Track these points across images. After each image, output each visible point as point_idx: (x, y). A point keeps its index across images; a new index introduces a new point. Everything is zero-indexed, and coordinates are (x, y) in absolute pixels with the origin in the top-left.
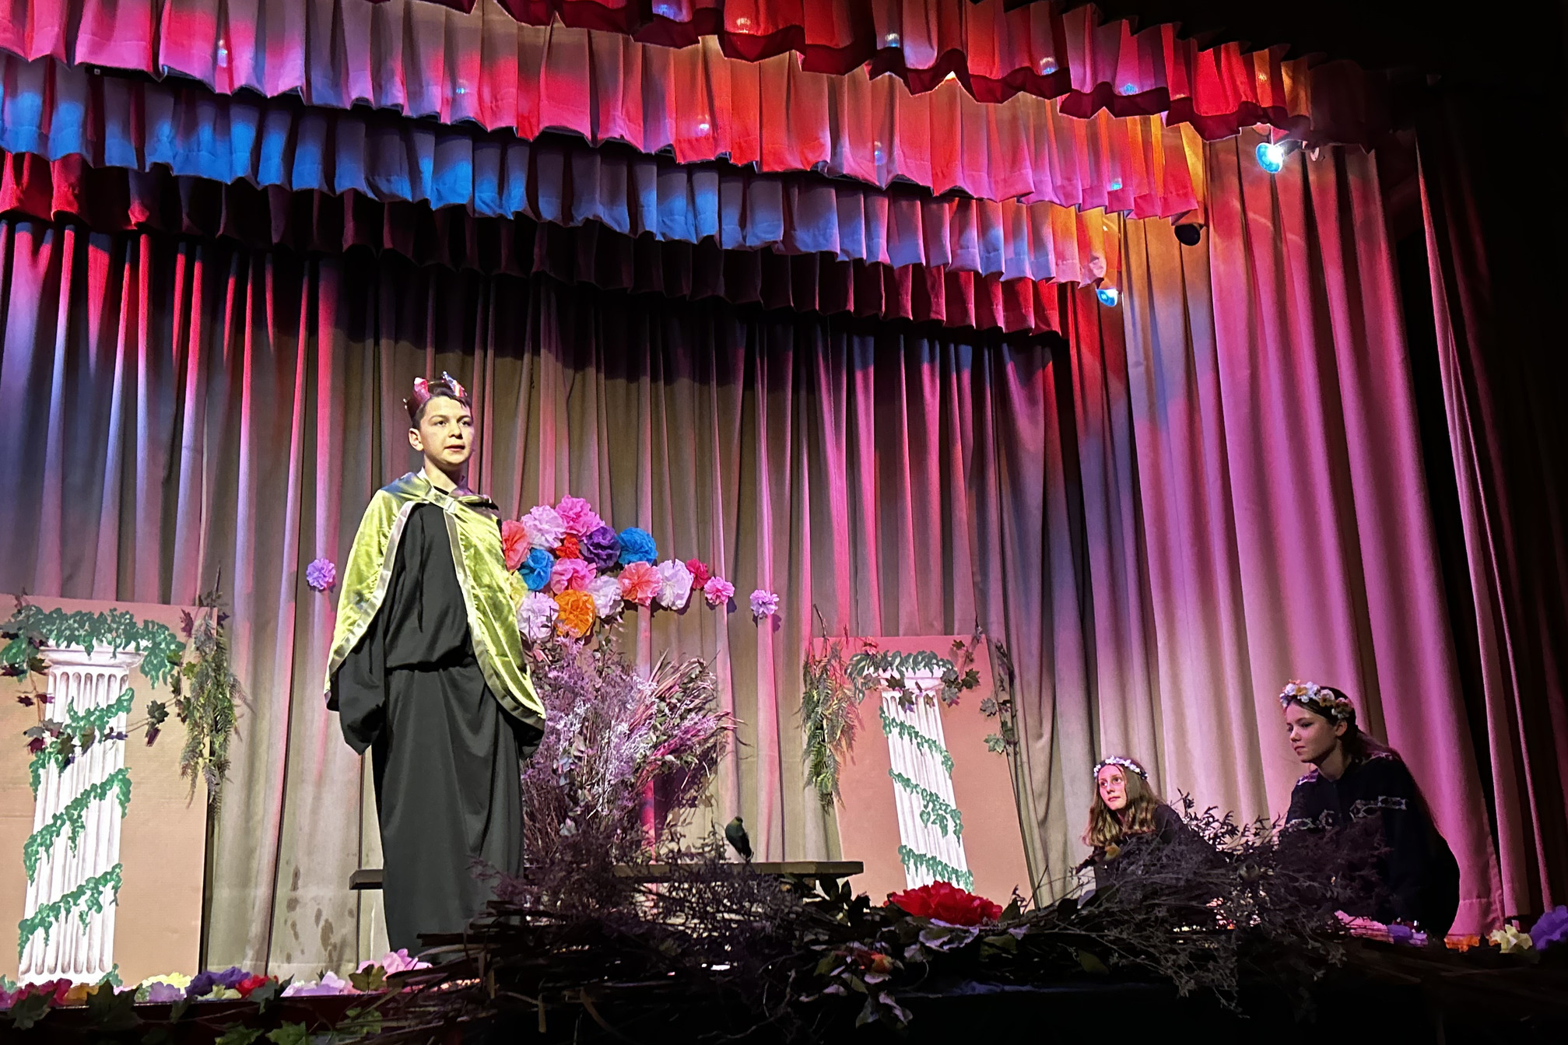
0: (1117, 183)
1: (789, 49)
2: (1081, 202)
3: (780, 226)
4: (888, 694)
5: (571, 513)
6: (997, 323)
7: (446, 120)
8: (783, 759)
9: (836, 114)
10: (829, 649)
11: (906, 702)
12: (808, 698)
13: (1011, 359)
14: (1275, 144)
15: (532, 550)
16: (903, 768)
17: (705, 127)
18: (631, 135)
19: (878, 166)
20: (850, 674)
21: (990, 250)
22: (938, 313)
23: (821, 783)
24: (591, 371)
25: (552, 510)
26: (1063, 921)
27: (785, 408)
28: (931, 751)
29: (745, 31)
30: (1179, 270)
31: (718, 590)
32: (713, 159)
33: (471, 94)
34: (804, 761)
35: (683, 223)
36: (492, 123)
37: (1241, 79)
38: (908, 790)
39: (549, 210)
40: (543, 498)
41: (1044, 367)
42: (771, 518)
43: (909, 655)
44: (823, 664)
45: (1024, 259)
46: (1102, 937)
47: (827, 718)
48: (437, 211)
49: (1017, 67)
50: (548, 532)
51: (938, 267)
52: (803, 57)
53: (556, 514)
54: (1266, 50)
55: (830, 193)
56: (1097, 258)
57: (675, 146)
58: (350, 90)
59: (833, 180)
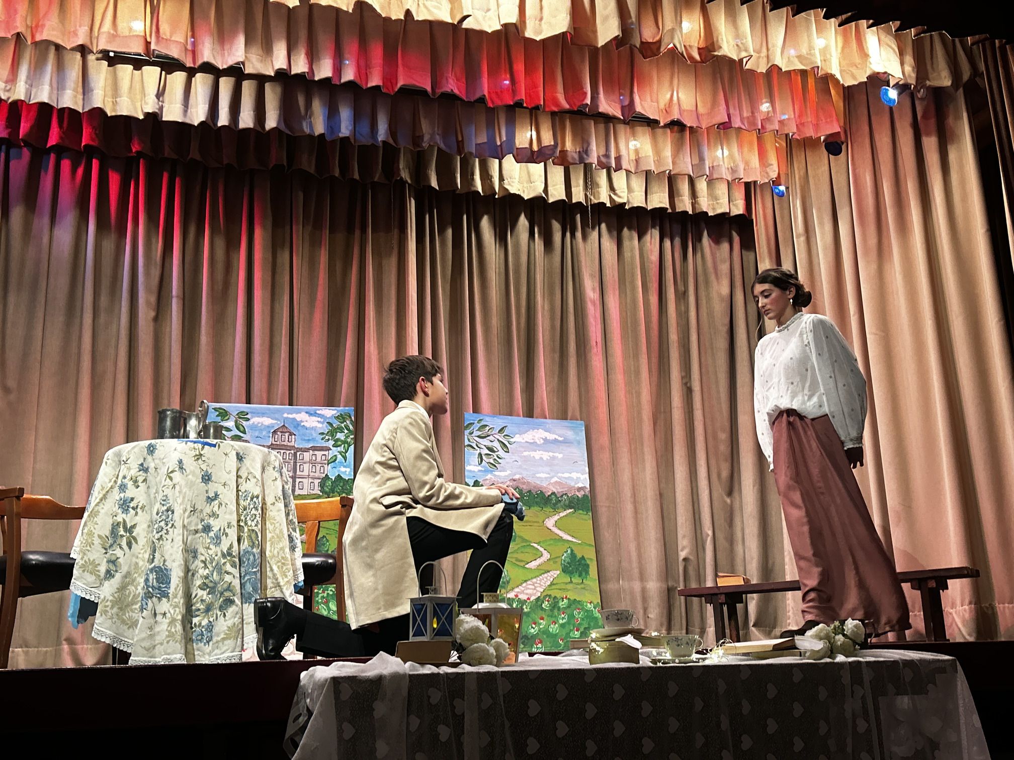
0: (784, 114)
2: (760, 127)
6: (703, 210)
7: (335, 82)
9: (594, 73)
17: (507, 82)
18: (458, 90)
19: (623, 106)
22: (664, 203)
30: (828, 172)
32: (511, 103)
33: (353, 64)
36: (367, 84)
48: (333, 142)
55: (590, 124)
56: (772, 165)
57: (487, 95)
58: (274, 63)
59: (593, 115)
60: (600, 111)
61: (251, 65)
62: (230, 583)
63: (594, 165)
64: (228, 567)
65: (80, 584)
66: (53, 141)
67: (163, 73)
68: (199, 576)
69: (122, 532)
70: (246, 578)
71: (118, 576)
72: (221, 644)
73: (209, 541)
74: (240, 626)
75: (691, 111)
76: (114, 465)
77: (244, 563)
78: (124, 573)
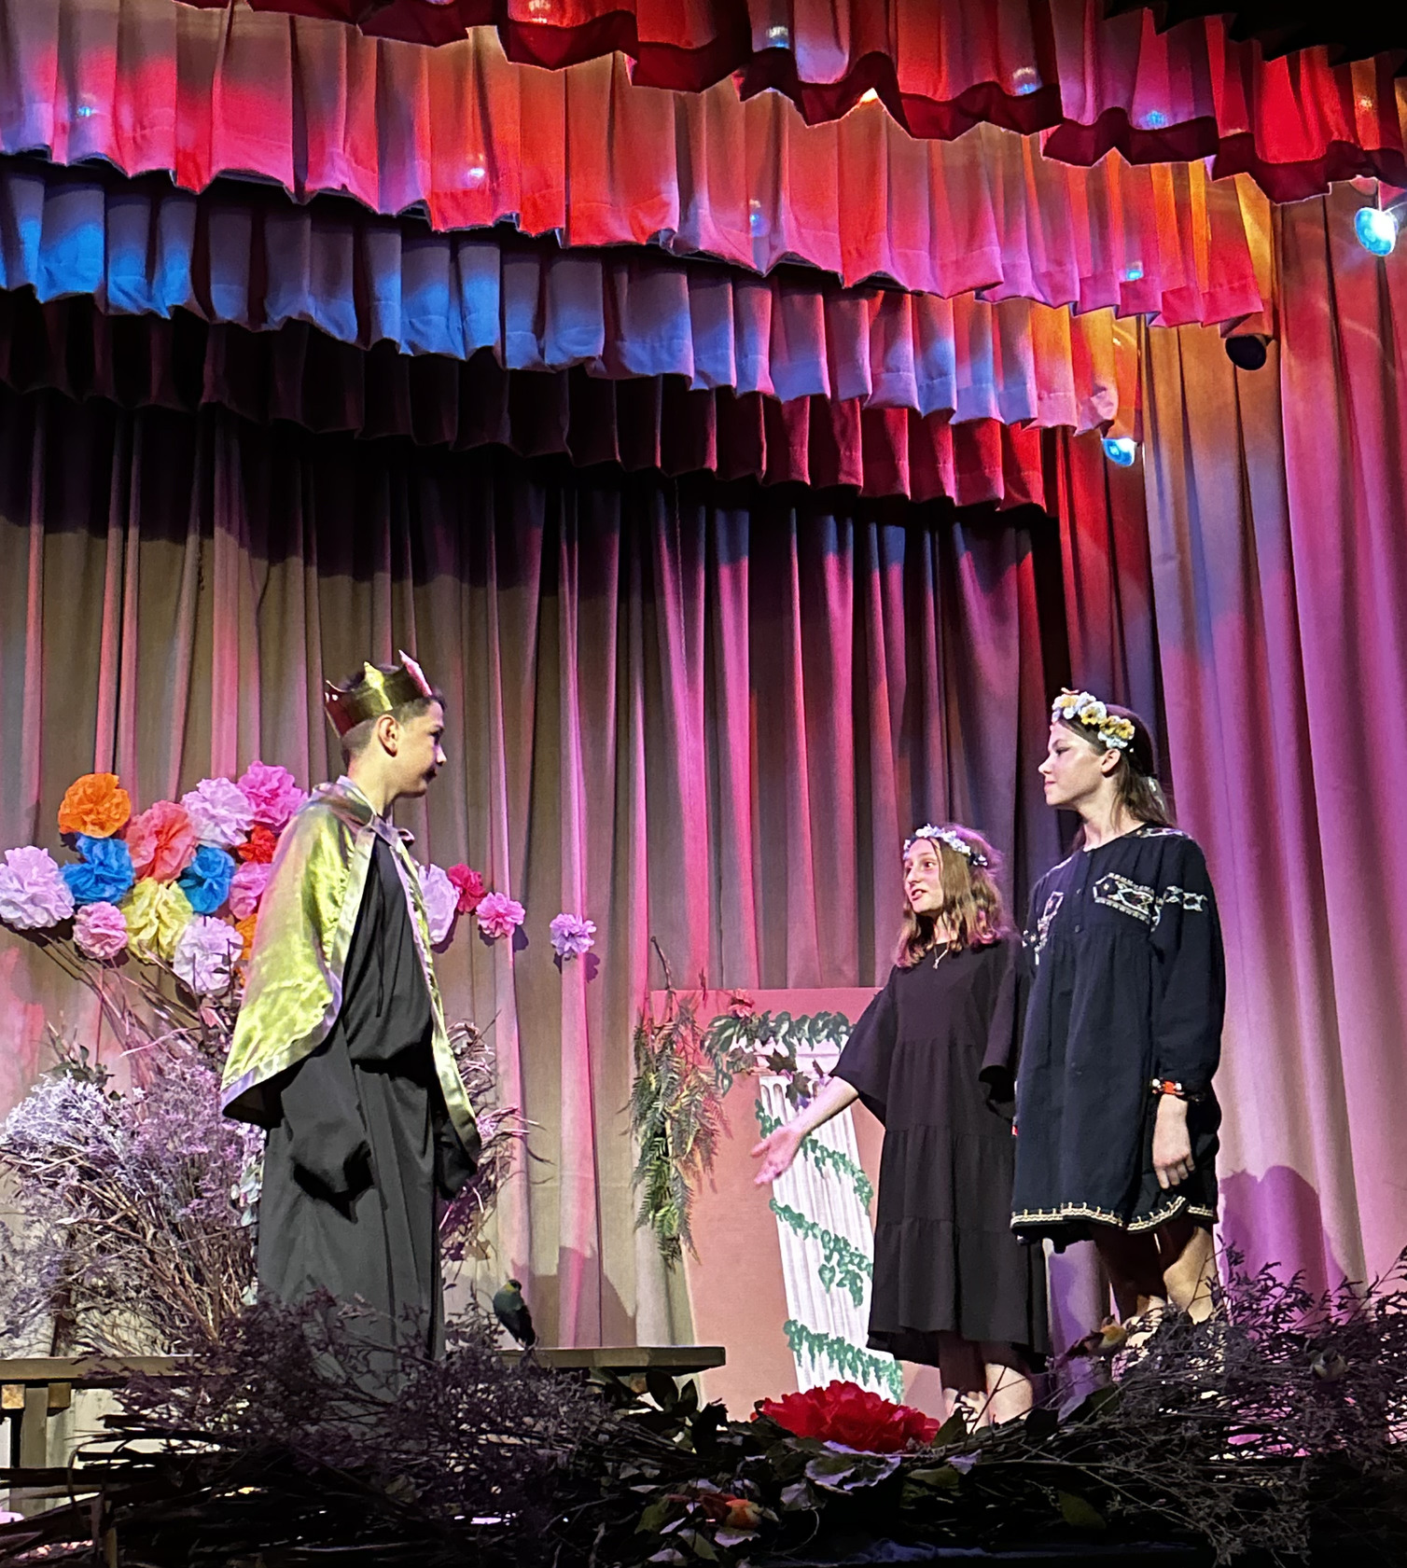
0: (1137, 268)
1: (612, 49)
2: (1078, 299)
3: (596, 333)
4: (770, 1081)
5: (263, 789)
6: (943, 491)
7: (61, 158)
8: (602, 1184)
9: (689, 157)
10: (676, 1009)
11: (799, 1093)
12: (642, 1086)
13: (967, 548)
14: (1384, 209)
15: (199, 848)
16: (792, 1196)
17: (479, 173)
18: (361, 187)
19: (756, 238)
20: (709, 1049)
21: (934, 375)
22: (852, 474)
23: (662, 1221)
24: (296, 562)
25: (232, 786)
26: (1034, 1444)
27: (606, 625)
28: (837, 1171)
29: (545, 21)
30: (1233, 409)
31: (499, 915)
32: (490, 224)
33: (102, 117)
34: (635, 1186)
35: (443, 327)
36: (135, 163)
37: (1331, 107)
38: (800, 1232)
39: (227, 304)
40: (218, 765)
41: (1020, 559)
42: (583, 799)
43: (804, 1019)
44: (665, 1032)
45: (986, 391)
46: (1095, 1470)
47: (672, 1119)
48: (47, 304)
49: (976, 82)
50: (225, 822)
51: (852, 401)
52: (634, 62)
53: (238, 792)
54: (1371, 59)
55: (678, 281)
56: (1104, 389)
57: (428, 203)
59: (685, 262)
60: (701, 248)
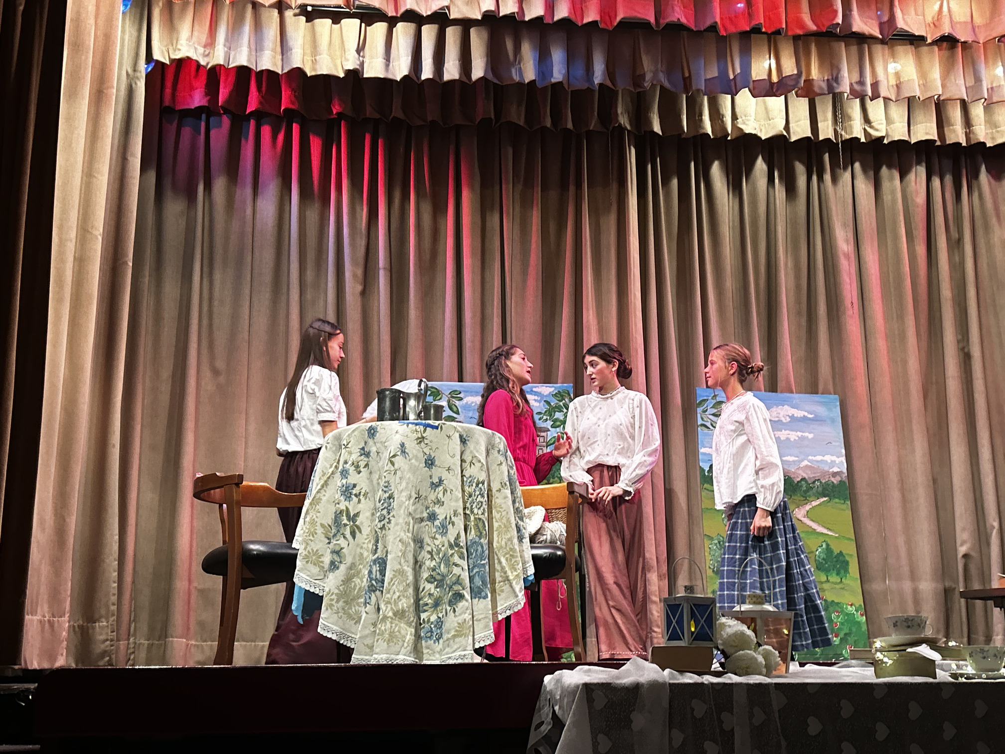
7: (547, 20)
17: (742, 5)
18: (686, 18)
32: (748, 29)
36: (582, 20)
48: (544, 87)
55: (840, 47)
57: (719, 23)
58: (481, 4)
59: (843, 37)
60: (853, 30)
61: (456, 10)
62: (459, 576)
63: (846, 95)
64: (456, 559)
65: (304, 576)
66: (252, 106)
67: (363, 25)
68: (426, 568)
69: (345, 521)
70: (475, 571)
71: (343, 567)
72: (452, 641)
73: (435, 530)
74: (471, 623)
75: (965, 23)
76: (334, 449)
77: (472, 554)
78: (348, 564)
